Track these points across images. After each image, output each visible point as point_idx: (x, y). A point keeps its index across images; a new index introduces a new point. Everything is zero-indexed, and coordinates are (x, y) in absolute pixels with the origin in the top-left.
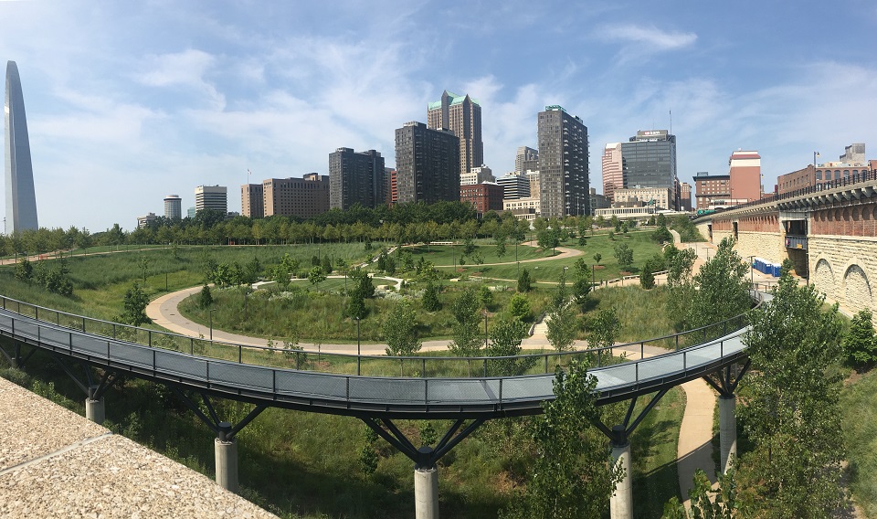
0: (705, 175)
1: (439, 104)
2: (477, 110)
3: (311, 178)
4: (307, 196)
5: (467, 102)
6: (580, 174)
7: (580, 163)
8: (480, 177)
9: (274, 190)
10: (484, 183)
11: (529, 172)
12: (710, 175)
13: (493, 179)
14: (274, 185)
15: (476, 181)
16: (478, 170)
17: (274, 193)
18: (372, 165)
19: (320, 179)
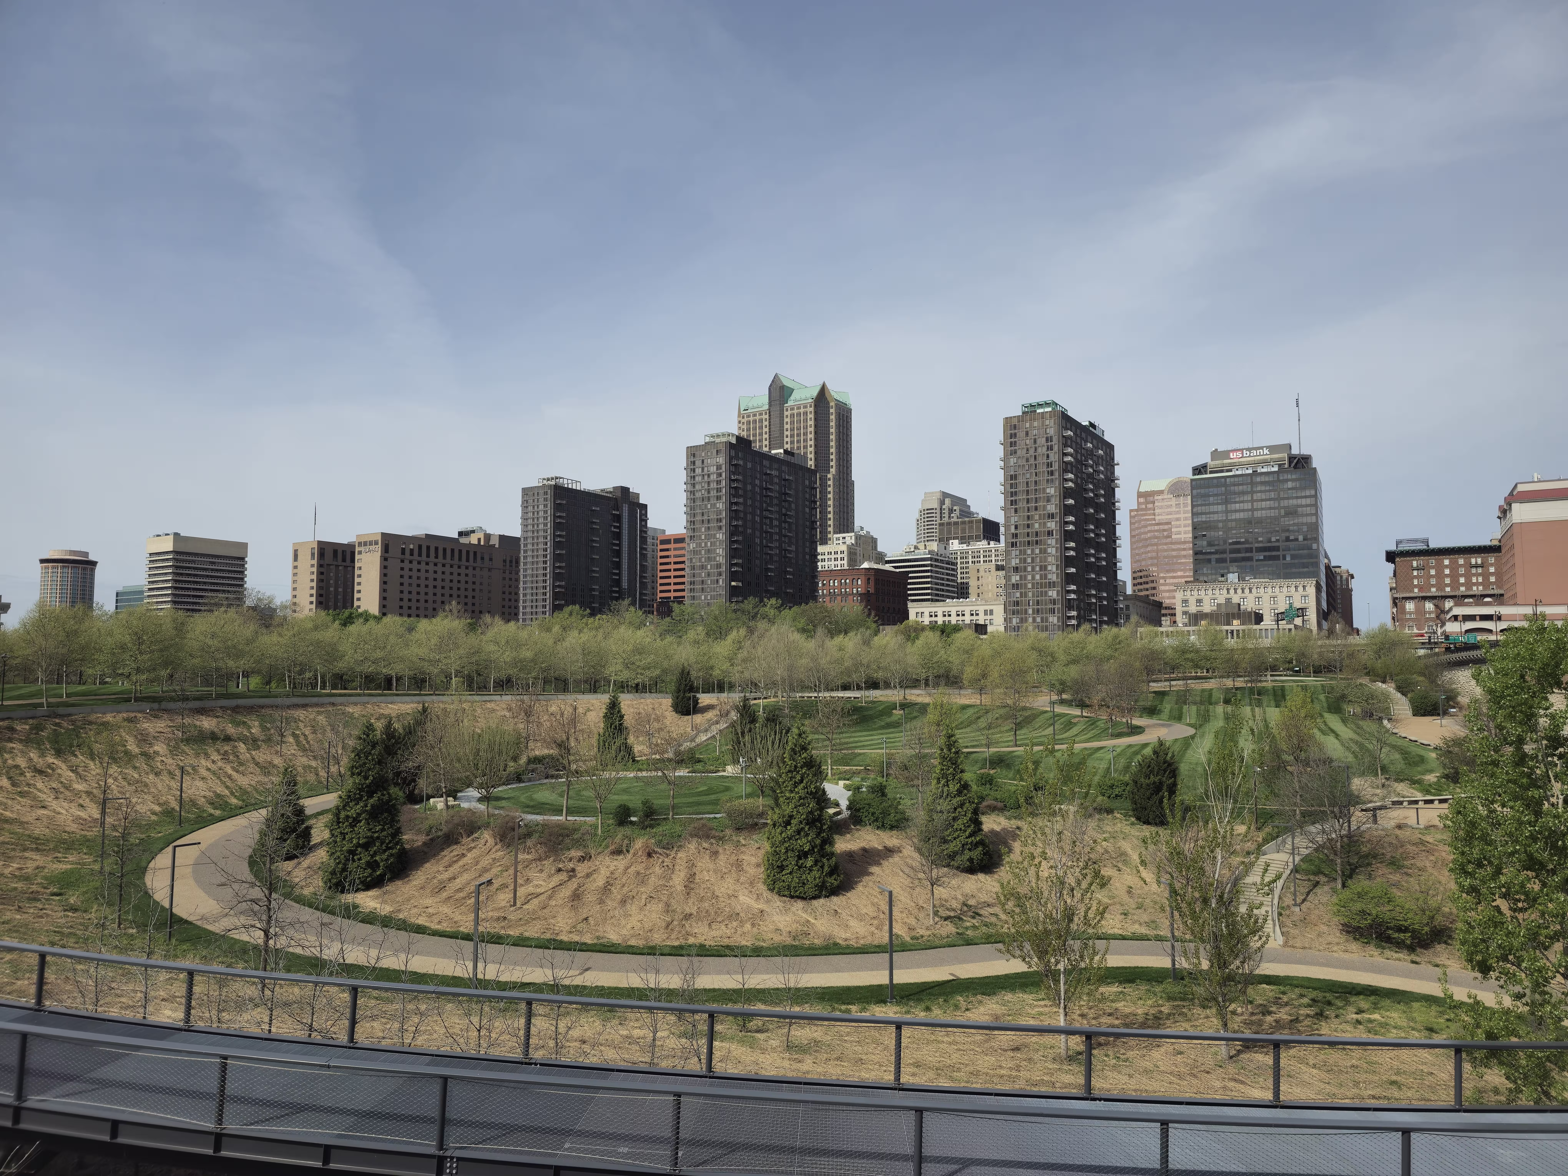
0: (1421, 547)
1: (762, 400)
2: (845, 416)
3: (473, 539)
4: (463, 578)
5: (822, 398)
6: (1099, 547)
7: (1099, 524)
8: (853, 555)
9: (384, 559)
10: (865, 565)
11: (955, 545)
12: (1433, 545)
13: (880, 558)
14: (386, 549)
15: (845, 562)
16: (850, 538)
17: (384, 567)
18: (618, 518)
19: (495, 542)
